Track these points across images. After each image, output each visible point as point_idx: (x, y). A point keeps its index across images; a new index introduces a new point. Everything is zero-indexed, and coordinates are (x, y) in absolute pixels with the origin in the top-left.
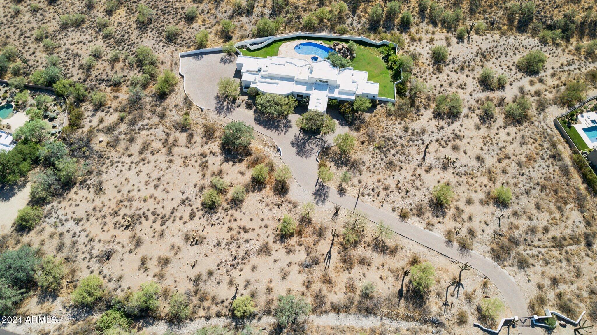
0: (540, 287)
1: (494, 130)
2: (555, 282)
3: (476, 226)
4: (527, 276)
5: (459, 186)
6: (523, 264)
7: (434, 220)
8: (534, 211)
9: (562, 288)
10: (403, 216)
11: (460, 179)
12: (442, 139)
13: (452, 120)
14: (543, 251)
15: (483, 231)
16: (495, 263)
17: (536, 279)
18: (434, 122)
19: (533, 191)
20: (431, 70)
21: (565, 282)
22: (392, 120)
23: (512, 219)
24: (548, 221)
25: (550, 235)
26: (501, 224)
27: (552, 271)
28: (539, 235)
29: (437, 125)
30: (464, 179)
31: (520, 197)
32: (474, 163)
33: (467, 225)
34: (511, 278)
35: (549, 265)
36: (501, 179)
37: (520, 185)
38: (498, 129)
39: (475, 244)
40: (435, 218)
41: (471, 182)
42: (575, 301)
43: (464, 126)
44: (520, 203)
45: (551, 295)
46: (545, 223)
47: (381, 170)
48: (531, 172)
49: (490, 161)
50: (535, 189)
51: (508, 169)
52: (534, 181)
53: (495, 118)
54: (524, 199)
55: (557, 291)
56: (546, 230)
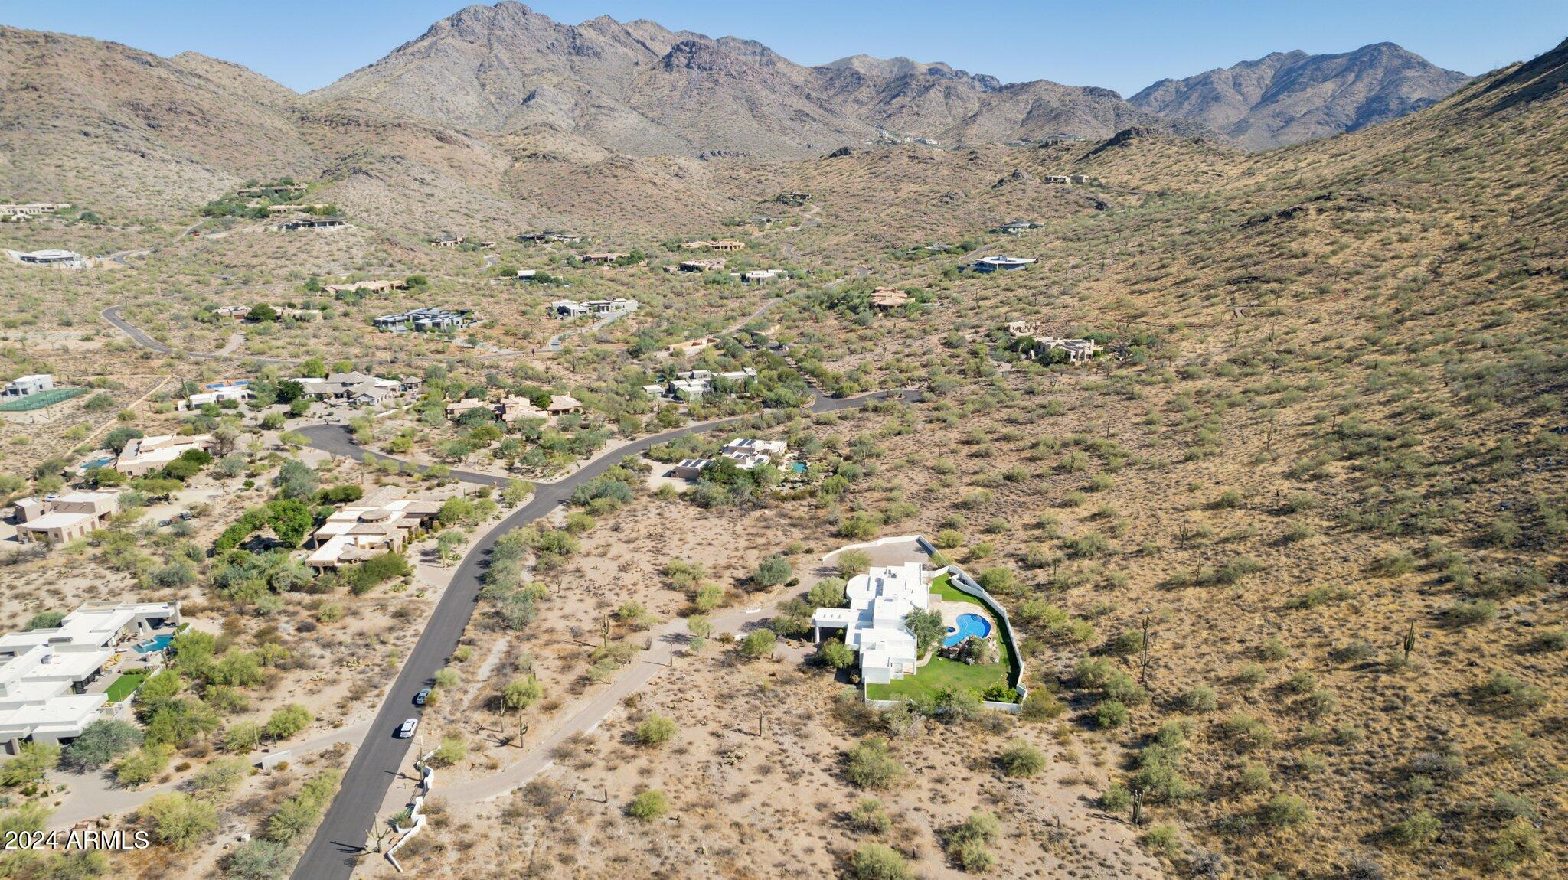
0: (464, 828)
1: (817, 831)
2: (465, 847)
3: (596, 773)
4: (489, 818)
5: (679, 766)
6: (509, 816)
7: (617, 732)
8: (611, 852)
9: (452, 855)
10: (629, 703)
11: (695, 768)
12: (787, 757)
13: (836, 775)
14: (529, 850)
15: (584, 780)
16: (523, 784)
17: (479, 826)
18: (827, 751)
19: (659, 860)
20: (974, 756)
21: (460, 861)
22: (826, 704)
23: (598, 818)
24: (585, 868)
25: (554, 862)
26: (593, 804)
27: (482, 851)
28: (560, 849)
29: (822, 755)
30: (695, 773)
31: (646, 839)
32: (731, 789)
33: (602, 764)
34: (492, 798)
35: (497, 849)
36: (692, 821)
37: (672, 843)
38: (823, 838)
39: (563, 769)
40: (621, 733)
41: (688, 782)
42: (423, 866)
43: (823, 789)
44: (631, 837)
45: (444, 837)
46: (581, 862)
47: (717, 689)
48: (705, 868)
49: (736, 812)
50: (662, 864)
51: (715, 835)
52: (680, 867)
53: (854, 836)
54: (643, 843)
55: (450, 847)
56: (565, 860)
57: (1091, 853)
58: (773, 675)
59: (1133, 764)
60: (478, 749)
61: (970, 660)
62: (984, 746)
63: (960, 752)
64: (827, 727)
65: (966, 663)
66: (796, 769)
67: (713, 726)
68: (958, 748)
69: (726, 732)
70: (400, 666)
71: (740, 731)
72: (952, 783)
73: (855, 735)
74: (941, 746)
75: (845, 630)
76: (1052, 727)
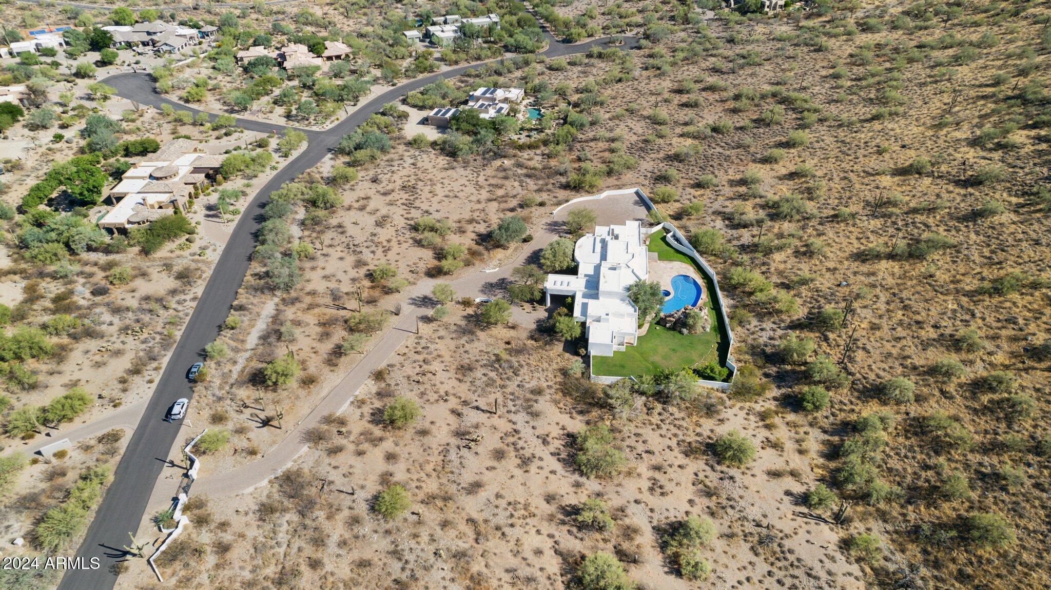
0: (223, 526)
1: (546, 528)
2: (223, 549)
3: (346, 459)
4: (246, 514)
5: (422, 449)
6: (266, 511)
7: (367, 410)
8: (356, 555)
9: (211, 559)
10: (379, 376)
11: (436, 452)
12: (520, 438)
13: (564, 460)
14: (281, 550)
15: (335, 468)
16: (279, 473)
17: (237, 523)
18: (556, 432)
19: (400, 565)
20: (688, 440)
21: (218, 566)
22: (555, 377)
23: (346, 513)
24: (332, 574)
25: (304, 568)
26: (343, 496)
27: (240, 552)
28: (309, 551)
29: (551, 436)
30: (436, 459)
31: (389, 539)
32: (468, 478)
33: (351, 447)
34: (251, 489)
35: (252, 551)
36: (431, 516)
37: (413, 543)
38: (551, 536)
39: (318, 453)
40: (371, 411)
41: (429, 468)
42: (183, 573)
43: (552, 476)
44: (376, 536)
45: (205, 537)
46: (329, 567)
47: (459, 359)
48: (442, 574)
49: (472, 506)
50: (403, 569)
51: (452, 533)
52: (419, 573)
53: (579, 535)
54: (384, 544)
55: (209, 549)
56: (315, 564)
57: (799, 560)
58: (508, 343)
59: (833, 452)
60: (240, 431)
61: (685, 331)
62: (698, 430)
63: (675, 435)
64: (556, 402)
65: (681, 332)
66: (527, 453)
67: (453, 403)
68: (675, 430)
69: (465, 410)
70: (178, 334)
71: (477, 408)
72: (670, 470)
73: (581, 412)
74: (658, 427)
75: (573, 297)
76: (758, 408)
